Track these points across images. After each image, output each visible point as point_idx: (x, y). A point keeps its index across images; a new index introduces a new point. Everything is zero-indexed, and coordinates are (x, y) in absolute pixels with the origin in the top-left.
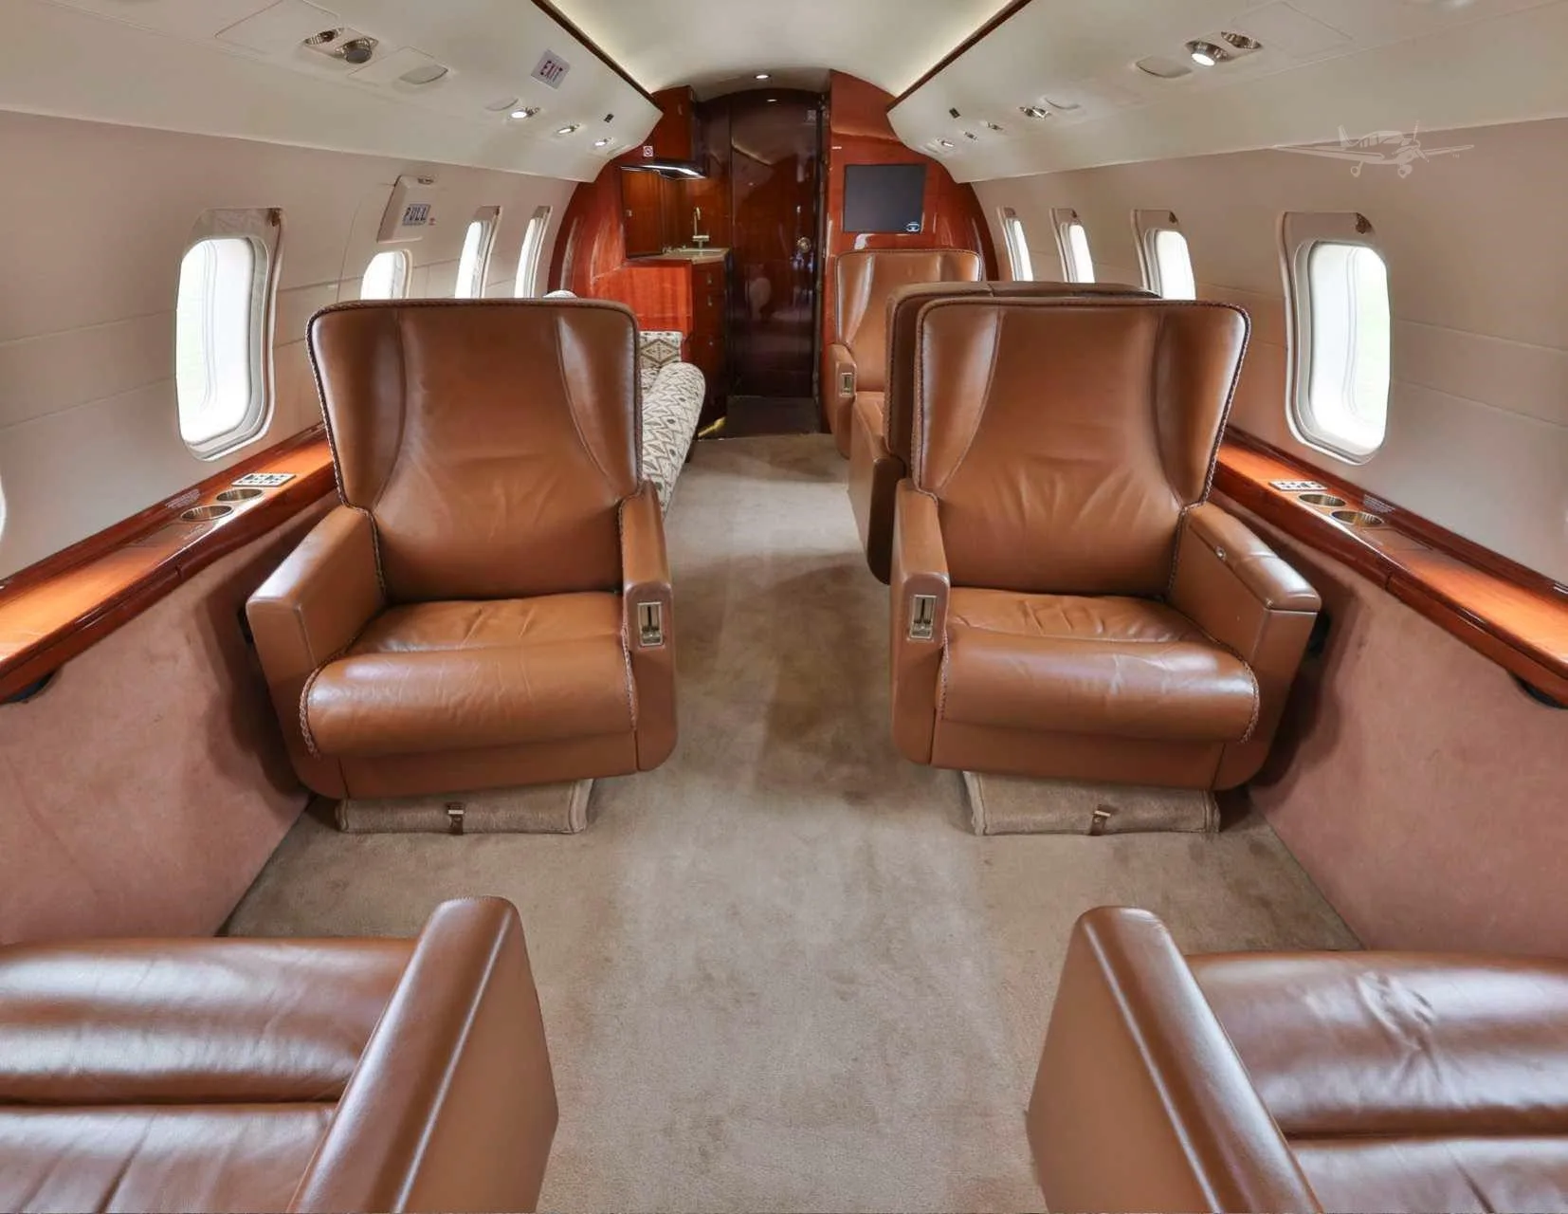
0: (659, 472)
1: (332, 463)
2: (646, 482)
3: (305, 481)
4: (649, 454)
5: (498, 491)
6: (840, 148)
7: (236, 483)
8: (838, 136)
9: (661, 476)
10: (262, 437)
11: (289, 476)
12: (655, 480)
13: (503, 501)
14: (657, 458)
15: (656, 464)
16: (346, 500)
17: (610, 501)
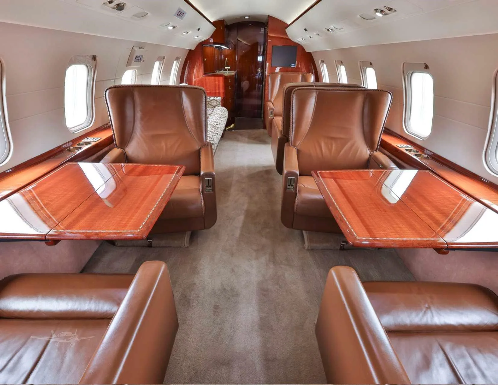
0: (213, 140)
1: (112, 135)
2: (208, 142)
3: (104, 140)
4: (210, 134)
5: (163, 144)
6: (271, 40)
7: (83, 140)
8: (270, 37)
9: (214, 141)
10: (91, 126)
11: (100, 138)
12: (211, 142)
13: (164, 147)
14: (212, 135)
15: (212, 137)
16: (117, 146)
17: (197, 148)
